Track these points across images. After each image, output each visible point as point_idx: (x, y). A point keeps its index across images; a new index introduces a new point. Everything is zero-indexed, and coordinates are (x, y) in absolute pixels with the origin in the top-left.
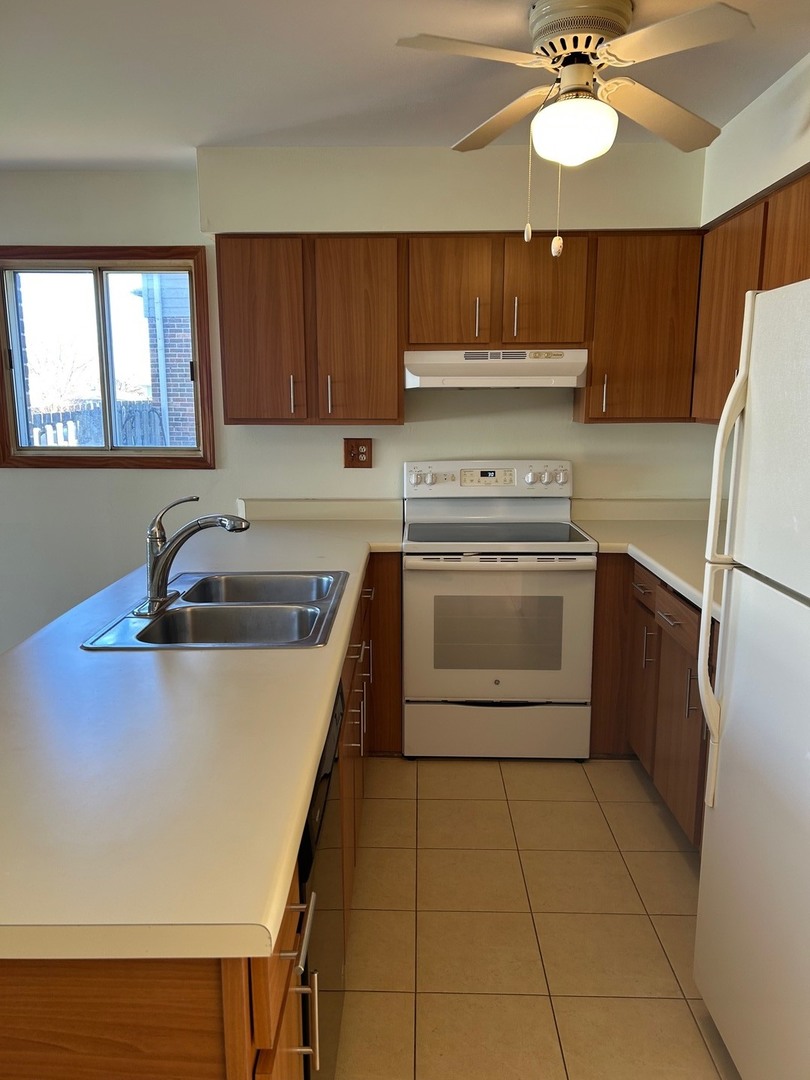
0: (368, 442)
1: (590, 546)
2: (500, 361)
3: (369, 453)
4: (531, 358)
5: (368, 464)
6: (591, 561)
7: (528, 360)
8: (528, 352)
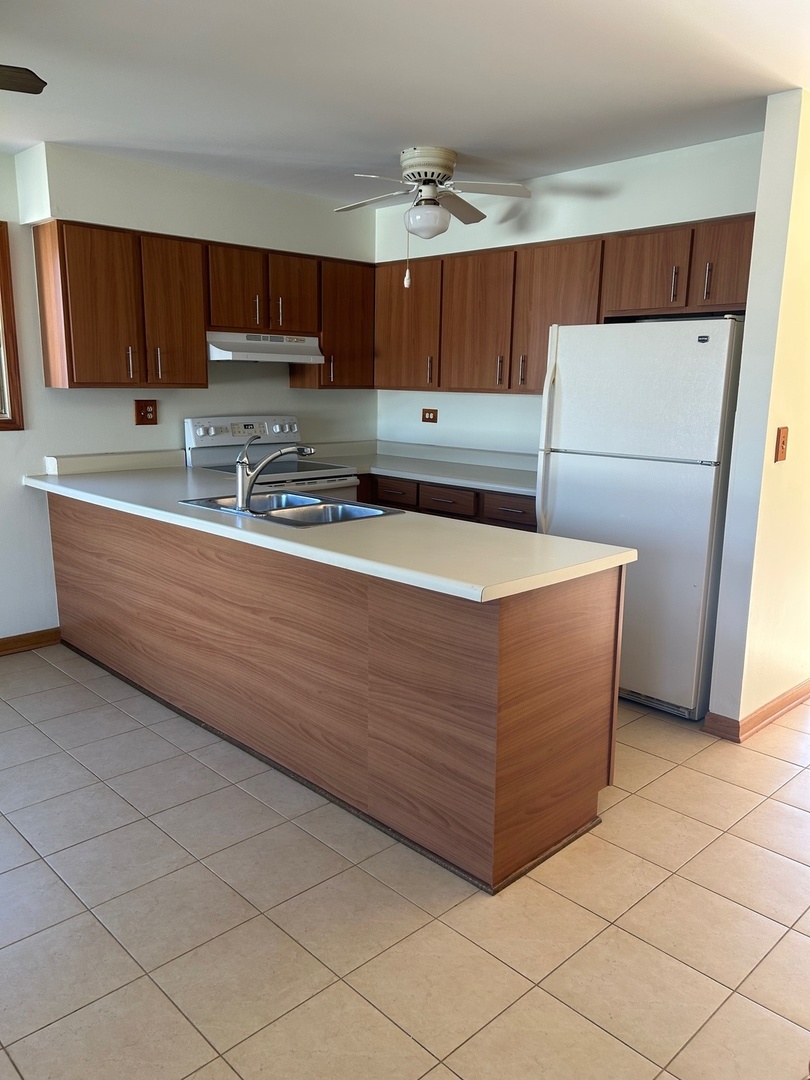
0: (153, 403)
1: (353, 470)
2: (268, 342)
3: (155, 412)
4: (287, 341)
5: (154, 422)
6: (355, 480)
7: (285, 343)
8: (285, 337)
